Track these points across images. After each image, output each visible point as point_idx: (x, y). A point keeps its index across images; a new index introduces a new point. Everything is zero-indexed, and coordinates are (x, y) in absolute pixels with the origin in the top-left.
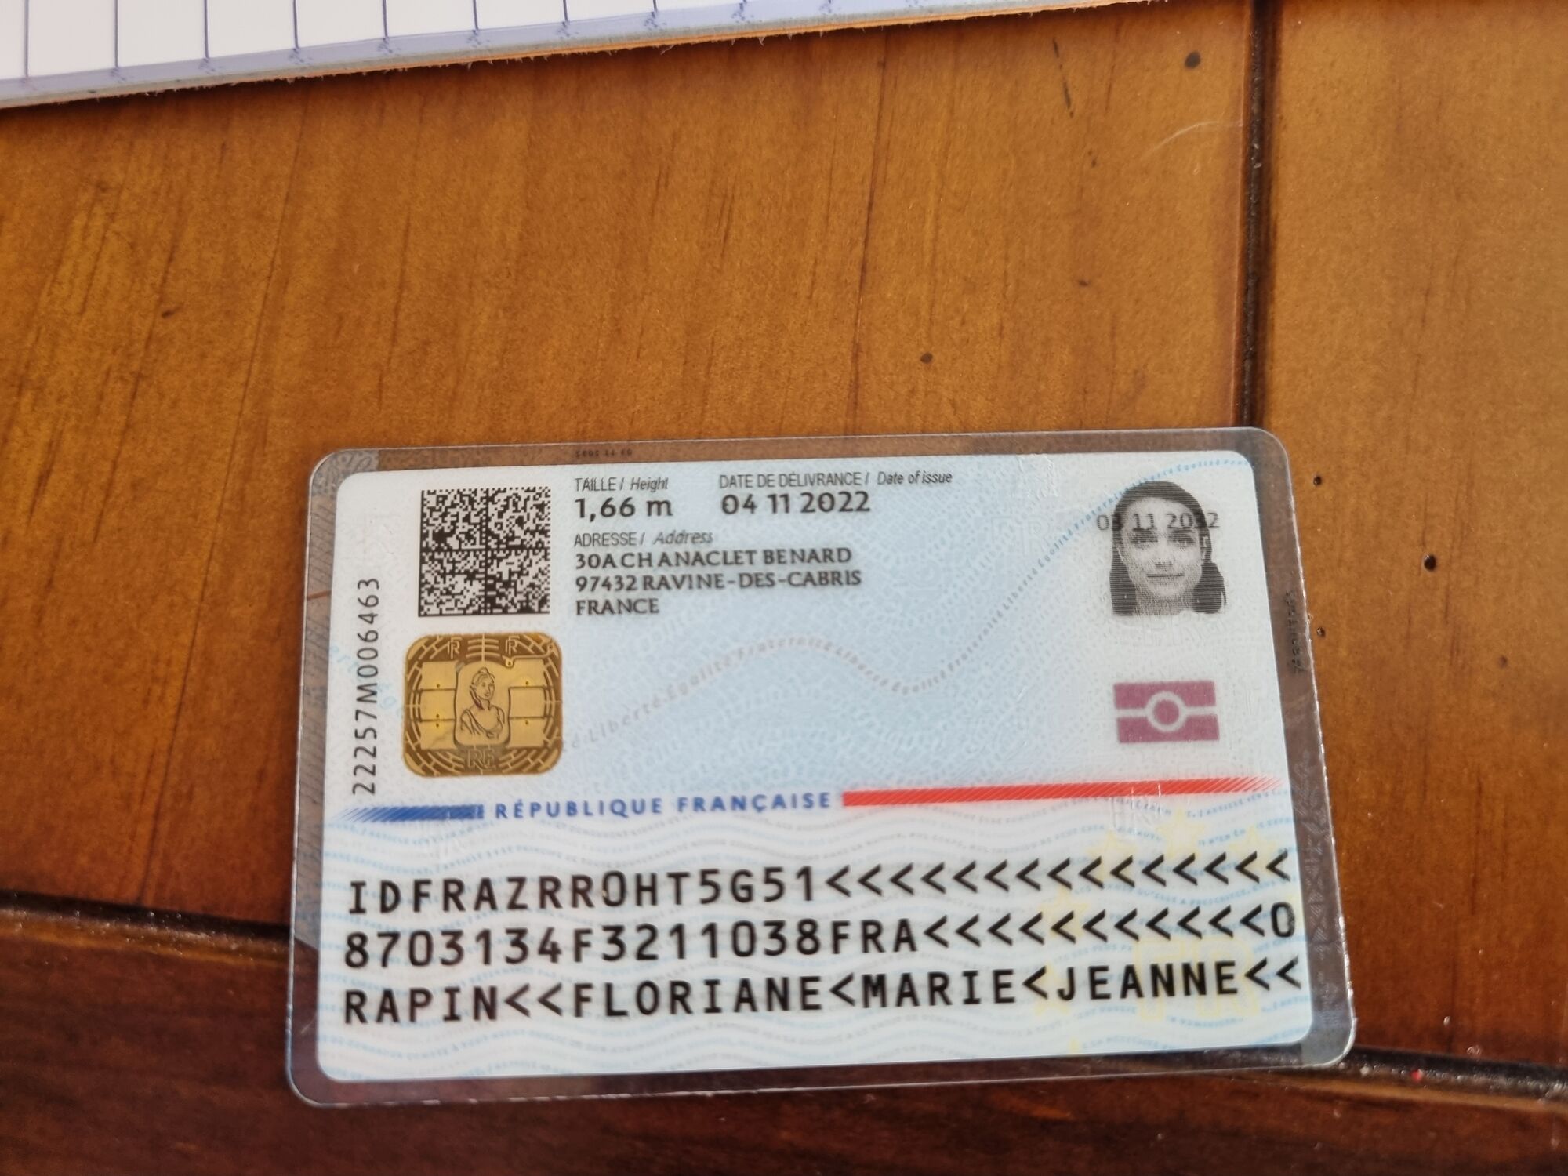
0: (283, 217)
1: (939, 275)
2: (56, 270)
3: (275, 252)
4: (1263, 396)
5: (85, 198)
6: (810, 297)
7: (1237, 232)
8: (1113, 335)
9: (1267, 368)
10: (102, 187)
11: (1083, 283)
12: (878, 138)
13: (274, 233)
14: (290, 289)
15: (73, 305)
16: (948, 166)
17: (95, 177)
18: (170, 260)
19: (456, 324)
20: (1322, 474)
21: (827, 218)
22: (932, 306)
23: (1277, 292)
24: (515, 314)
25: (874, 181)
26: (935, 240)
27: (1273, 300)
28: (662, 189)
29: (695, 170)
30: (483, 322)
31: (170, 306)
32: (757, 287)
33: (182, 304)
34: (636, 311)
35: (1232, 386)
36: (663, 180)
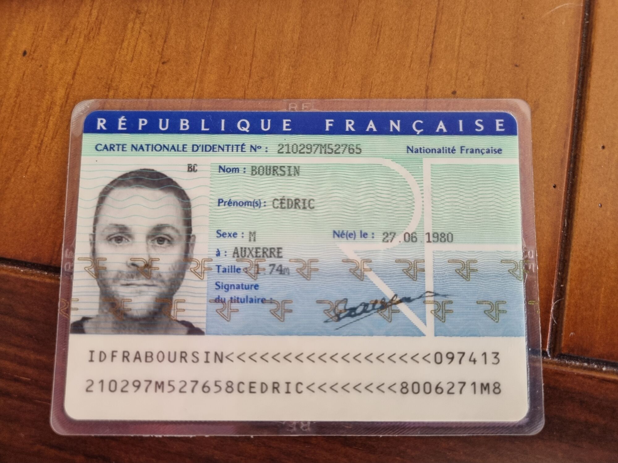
0: (208, 26)
1: (460, 60)
2: (122, 44)
3: (205, 40)
4: (584, 114)
5: (132, 16)
6: (410, 67)
7: (578, 48)
8: (527, 86)
9: (586, 103)
10: (138, 12)
11: (516, 66)
12: (439, 4)
13: (204, 33)
14: (210, 55)
15: (128, 58)
16: (466, 17)
17: (136, 8)
18: (165, 42)
19: (274, 72)
20: (605, 145)
21: (418, 36)
22: (457, 72)
23: (592, 73)
24: (296, 69)
25: (436, 22)
26: (459, 46)
27: (590, 76)
28: (354, 21)
29: (367, 14)
30: (284, 71)
31: (165, 60)
32: (389, 62)
33: (169, 59)
34: (343, 69)
35: (572, 109)
36: (354, 18)
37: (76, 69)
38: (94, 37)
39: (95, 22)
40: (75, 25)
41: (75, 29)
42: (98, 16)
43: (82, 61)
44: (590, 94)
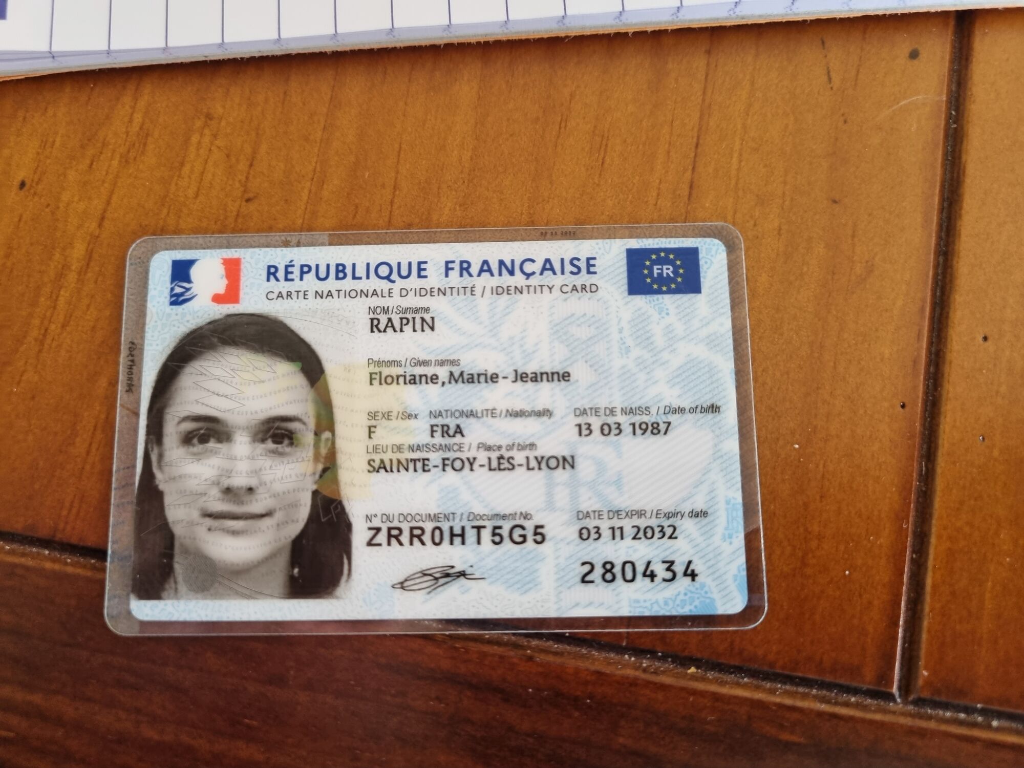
0: (321, 141)
1: (740, 193)
2: (180, 170)
3: (316, 163)
4: (951, 281)
5: (198, 124)
6: (656, 204)
7: (939, 171)
8: (853, 236)
9: (955, 262)
10: (209, 117)
11: (835, 202)
12: (704, 100)
13: (316, 151)
14: (325, 186)
15: (191, 192)
16: (749, 121)
17: (205, 110)
18: (251, 165)
19: (429, 213)
20: (988, 335)
21: (669, 152)
22: (735, 213)
23: (963, 212)
24: (466, 208)
25: (700, 129)
26: (739, 169)
27: (960, 216)
28: (563, 129)
29: (584, 118)
30: (446, 213)
31: (251, 195)
32: (621, 196)
33: (258, 194)
34: (544, 209)
35: (931, 273)
36: (563, 124)
37: (105, 211)
38: (135, 159)
39: (138, 134)
40: (105, 139)
41: (105, 144)
42: (143, 124)
43: (115, 198)
44: (961, 249)
